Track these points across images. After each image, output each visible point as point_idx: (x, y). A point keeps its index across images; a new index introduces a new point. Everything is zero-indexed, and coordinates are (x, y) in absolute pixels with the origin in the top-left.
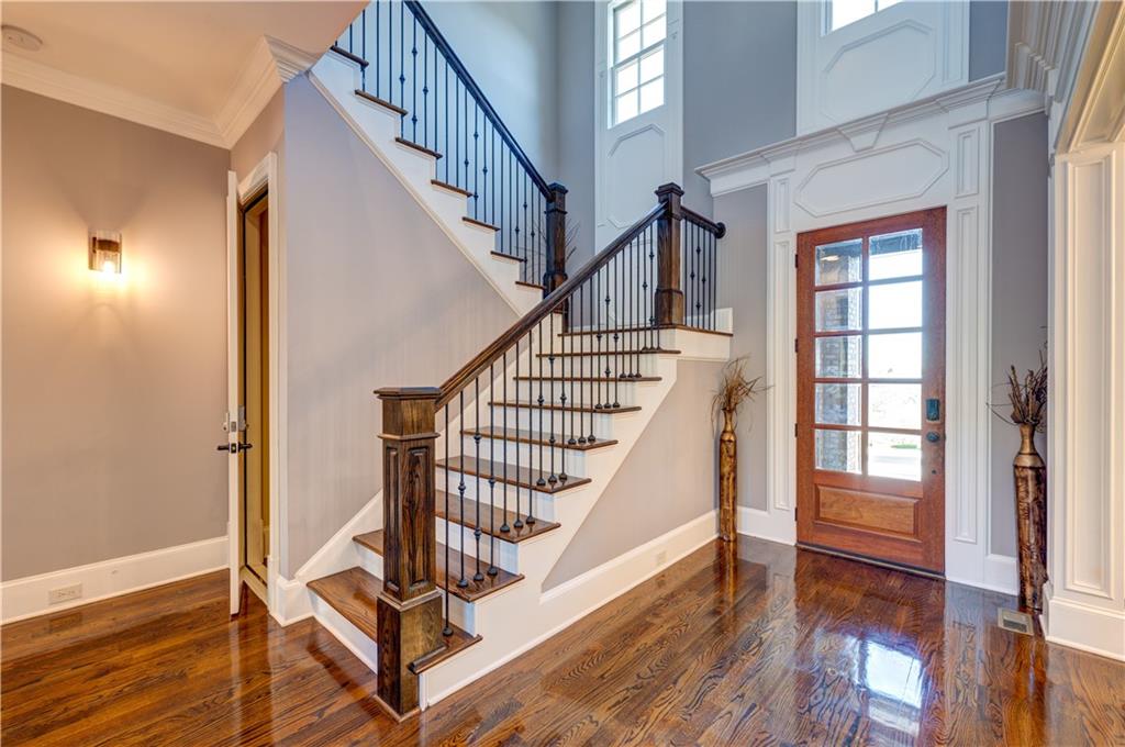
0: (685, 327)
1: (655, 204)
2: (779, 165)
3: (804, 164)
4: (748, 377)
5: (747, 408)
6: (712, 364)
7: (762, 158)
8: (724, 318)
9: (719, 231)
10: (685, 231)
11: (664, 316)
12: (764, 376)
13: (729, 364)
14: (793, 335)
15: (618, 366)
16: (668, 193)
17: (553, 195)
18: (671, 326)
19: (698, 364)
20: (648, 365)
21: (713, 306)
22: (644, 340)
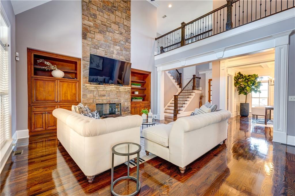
0: (196, 90)
1: (192, 77)
2: (207, 72)
3: (210, 72)
4: (203, 95)
5: (203, 99)
6: (199, 94)
7: (205, 71)
8: (201, 88)
9: (200, 78)
10: (196, 79)
11: (193, 89)
12: (205, 95)
13: (201, 94)
14: (208, 91)
15: (189, 94)
16: (194, 76)
17: (180, 74)
18: (194, 90)
19: (197, 94)
20: (192, 94)
21: (199, 87)
22: (192, 91)
